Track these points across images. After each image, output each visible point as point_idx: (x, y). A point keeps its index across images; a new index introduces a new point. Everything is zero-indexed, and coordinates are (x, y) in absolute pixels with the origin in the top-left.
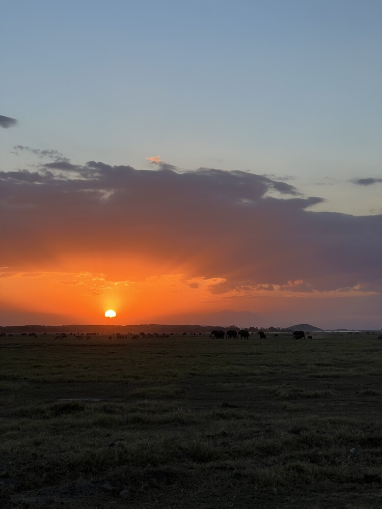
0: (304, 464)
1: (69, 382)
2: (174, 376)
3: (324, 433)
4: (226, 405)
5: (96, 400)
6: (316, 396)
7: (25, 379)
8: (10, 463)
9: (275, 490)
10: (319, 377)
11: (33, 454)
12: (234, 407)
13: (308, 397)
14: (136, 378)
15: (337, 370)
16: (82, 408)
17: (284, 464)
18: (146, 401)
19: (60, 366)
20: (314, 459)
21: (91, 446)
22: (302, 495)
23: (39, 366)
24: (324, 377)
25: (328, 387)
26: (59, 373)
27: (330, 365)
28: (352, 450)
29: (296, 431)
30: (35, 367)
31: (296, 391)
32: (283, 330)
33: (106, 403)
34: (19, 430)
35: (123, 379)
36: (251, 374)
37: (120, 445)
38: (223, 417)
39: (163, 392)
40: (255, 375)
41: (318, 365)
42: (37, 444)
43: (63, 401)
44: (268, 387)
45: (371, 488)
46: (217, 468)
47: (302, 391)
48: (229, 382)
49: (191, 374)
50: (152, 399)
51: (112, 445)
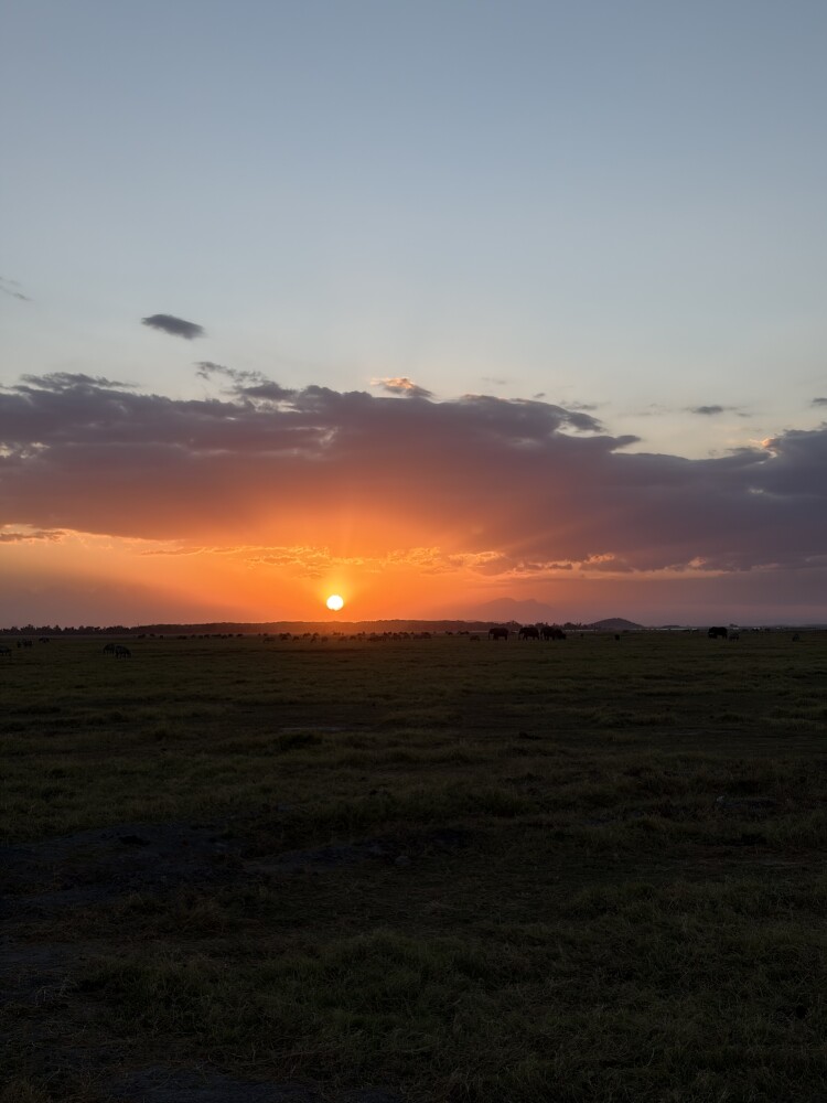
0: (655, 819)
1: (291, 703)
2: (441, 695)
3: (674, 775)
4: (524, 736)
5: (334, 729)
6: (653, 722)
7: (228, 699)
8: (232, 817)
9: (616, 855)
10: (651, 695)
11: (264, 805)
12: (537, 738)
13: (641, 724)
14: (387, 697)
15: (676, 685)
16: (319, 741)
17: (624, 818)
18: (409, 731)
19: (273, 681)
20: (667, 812)
21: (344, 794)
22: (655, 864)
23: (244, 681)
24: (659, 694)
25: (668, 710)
26: (276, 691)
27: (664, 678)
28: (720, 799)
29: (636, 773)
30: (238, 682)
31: (622, 715)
32: (585, 627)
33: (352, 734)
34: (236, 771)
35: (368, 699)
36: (551, 691)
37: (385, 793)
38: (523, 752)
39: (430, 717)
40: (556, 691)
41: (647, 677)
42: (266, 790)
43: (288, 731)
44: (580, 710)
45: (754, 852)
46: (530, 825)
47: (630, 715)
48: (522, 703)
49: (464, 691)
50: (416, 727)
51: (374, 792)
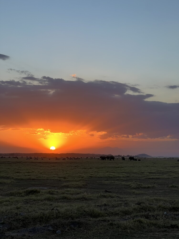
0: (143, 219)
1: (33, 179)
2: (82, 178)
3: (152, 205)
4: (106, 191)
6: (148, 187)
7: (13, 178)
8: (5, 217)
9: (129, 231)
10: (150, 178)
11: (16, 213)
12: (110, 192)
13: (145, 188)
14: (65, 178)
15: (158, 176)
16: (39, 192)
17: (133, 219)
18: (69, 189)
19: (29, 172)
20: (147, 217)
21: (43, 210)
22: (141, 234)
23: (19, 172)
24: (152, 178)
25: (154, 183)
26: (29, 175)
27: (155, 173)
28: (165, 213)
29: (139, 204)
30: (17, 172)
31: (139, 185)
33: (50, 190)
34: (10, 202)
35: (58, 179)
36: (118, 177)
37: (57, 209)
38: (105, 197)
39: (77, 185)
40: (120, 177)
41: (150, 173)
42: (18, 208)
43: (30, 189)
44: (126, 183)
45: (174, 231)
46: (102, 221)
47: (142, 185)
48: (108, 181)
49: (90, 177)
50: (72, 188)
51: (53, 209)
